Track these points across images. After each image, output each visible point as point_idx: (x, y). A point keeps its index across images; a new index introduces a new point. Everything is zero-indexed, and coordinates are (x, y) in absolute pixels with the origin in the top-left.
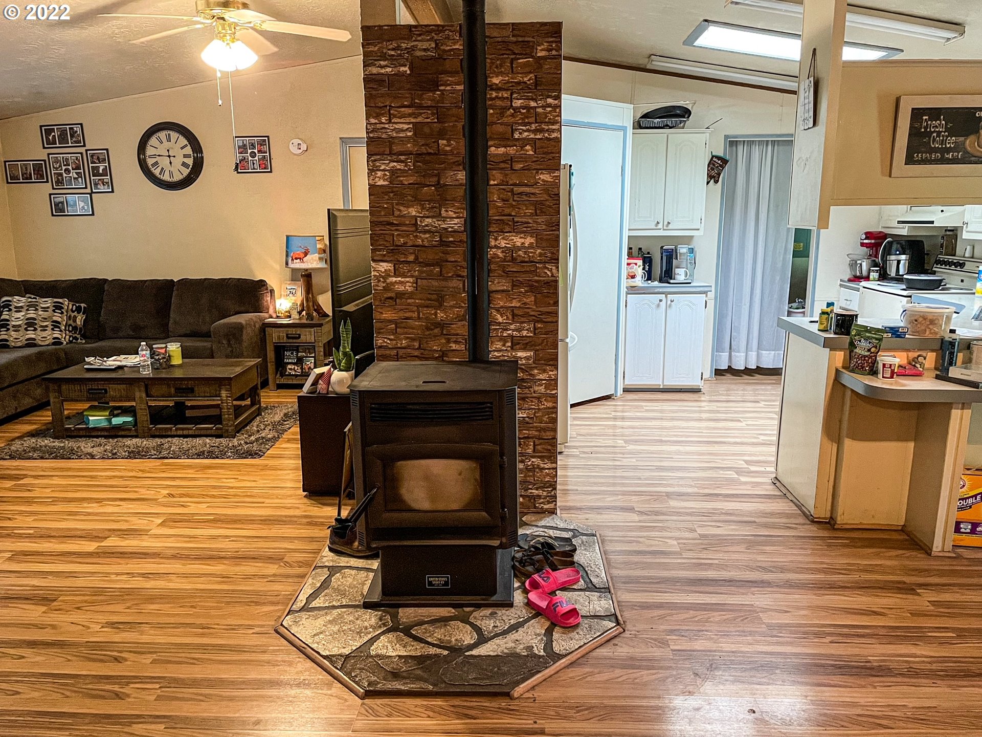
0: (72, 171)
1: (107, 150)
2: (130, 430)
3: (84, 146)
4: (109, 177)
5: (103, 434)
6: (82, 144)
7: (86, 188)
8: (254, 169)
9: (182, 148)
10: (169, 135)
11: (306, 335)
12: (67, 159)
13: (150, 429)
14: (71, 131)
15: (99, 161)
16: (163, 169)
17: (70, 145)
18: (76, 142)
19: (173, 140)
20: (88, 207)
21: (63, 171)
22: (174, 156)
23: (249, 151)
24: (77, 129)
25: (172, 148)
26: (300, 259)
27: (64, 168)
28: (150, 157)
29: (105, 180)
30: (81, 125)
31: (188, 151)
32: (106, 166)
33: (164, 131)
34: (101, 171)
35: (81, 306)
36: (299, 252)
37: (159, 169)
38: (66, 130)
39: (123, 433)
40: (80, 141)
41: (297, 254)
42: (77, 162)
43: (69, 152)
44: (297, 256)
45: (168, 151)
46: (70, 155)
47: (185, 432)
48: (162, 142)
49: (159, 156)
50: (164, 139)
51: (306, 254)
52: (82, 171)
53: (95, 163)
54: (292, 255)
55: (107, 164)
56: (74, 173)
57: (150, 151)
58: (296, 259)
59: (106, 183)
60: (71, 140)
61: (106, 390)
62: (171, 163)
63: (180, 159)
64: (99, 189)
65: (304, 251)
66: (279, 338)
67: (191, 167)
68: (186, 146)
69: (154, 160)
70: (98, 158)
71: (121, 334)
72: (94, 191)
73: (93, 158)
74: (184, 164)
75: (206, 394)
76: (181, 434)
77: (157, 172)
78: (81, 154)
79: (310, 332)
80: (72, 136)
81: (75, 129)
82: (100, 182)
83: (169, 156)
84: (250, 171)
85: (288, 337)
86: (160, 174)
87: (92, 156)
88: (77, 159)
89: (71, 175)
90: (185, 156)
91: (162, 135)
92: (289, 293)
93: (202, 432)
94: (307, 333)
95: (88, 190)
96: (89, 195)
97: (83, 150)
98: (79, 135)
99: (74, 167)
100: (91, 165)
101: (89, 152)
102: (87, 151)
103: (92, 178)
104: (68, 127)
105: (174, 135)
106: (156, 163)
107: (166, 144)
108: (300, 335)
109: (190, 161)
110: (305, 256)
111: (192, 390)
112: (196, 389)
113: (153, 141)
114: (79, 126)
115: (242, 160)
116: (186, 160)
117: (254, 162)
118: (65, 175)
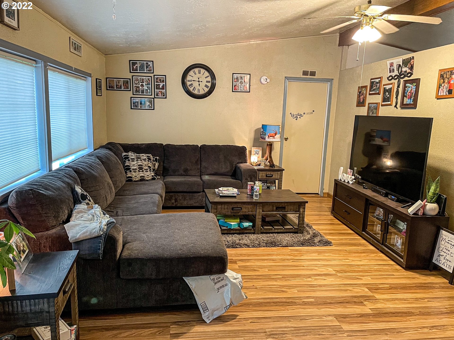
0: (145, 86)
1: (165, 76)
2: (251, 230)
3: (153, 73)
4: (165, 90)
5: (236, 232)
6: (152, 72)
7: (152, 95)
8: (241, 90)
9: (206, 78)
10: (200, 70)
11: (275, 175)
12: (143, 79)
13: (261, 229)
14: (147, 64)
15: (160, 81)
16: (194, 87)
17: (145, 72)
18: (149, 71)
19: (202, 73)
20: (152, 105)
21: (140, 86)
22: (202, 82)
23: (240, 81)
24: (150, 64)
25: (201, 77)
26: (273, 137)
27: (140, 84)
28: (189, 81)
29: (162, 92)
30: (153, 61)
31: (209, 79)
32: (164, 84)
33: (197, 68)
34: (161, 87)
35: (157, 158)
36: (273, 133)
37: (193, 87)
38: (144, 64)
39: (247, 231)
40: (151, 71)
41: (272, 134)
42: (148, 81)
43: (145, 76)
44: (271, 135)
45: (199, 78)
46: (144, 77)
47: (279, 231)
48: (196, 74)
49: (194, 81)
50: (197, 73)
51: (276, 134)
52: (151, 86)
53: (158, 82)
54: (268, 134)
55: (164, 83)
56: (146, 87)
57: (189, 78)
58: (271, 136)
59: (163, 93)
60: (146, 69)
61: (241, 208)
62: (199, 85)
63: (204, 83)
64: (159, 96)
65: (275, 133)
66: (262, 176)
67: (209, 87)
68: (208, 76)
69: (190, 83)
70: (160, 80)
71: (177, 174)
72: (156, 97)
73: (157, 80)
74: (206, 86)
75: (291, 210)
76: (277, 231)
77: (191, 89)
78: (151, 77)
79: (278, 174)
80: (147, 67)
81: (149, 63)
82: (160, 93)
83: (199, 81)
84: (239, 91)
85: (266, 176)
86: (193, 90)
87: (157, 79)
88: (148, 79)
89: (144, 88)
90: (207, 82)
91: (196, 70)
92: (255, 153)
93: (288, 231)
94: (276, 174)
95: (153, 96)
96: (153, 99)
97: (152, 75)
98: (151, 67)
99: (146, 84)
100: (155, 83)
101: (155, 76)
102: (154, 75)
103: (156, 90)
104: (145, 62)
105: (202, 71)
106: (192, 84)
107: (198, 75)
108: (272, 175)
109: (209, 85)
110: (276, 135)
111: (284, 208)
112: (286, 207)
113: (191, 73)
114: (152, 62)
115: (236, 85)
116: (208, 84)
117: (242, 86)
118: (140, 88)
